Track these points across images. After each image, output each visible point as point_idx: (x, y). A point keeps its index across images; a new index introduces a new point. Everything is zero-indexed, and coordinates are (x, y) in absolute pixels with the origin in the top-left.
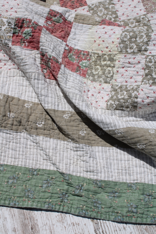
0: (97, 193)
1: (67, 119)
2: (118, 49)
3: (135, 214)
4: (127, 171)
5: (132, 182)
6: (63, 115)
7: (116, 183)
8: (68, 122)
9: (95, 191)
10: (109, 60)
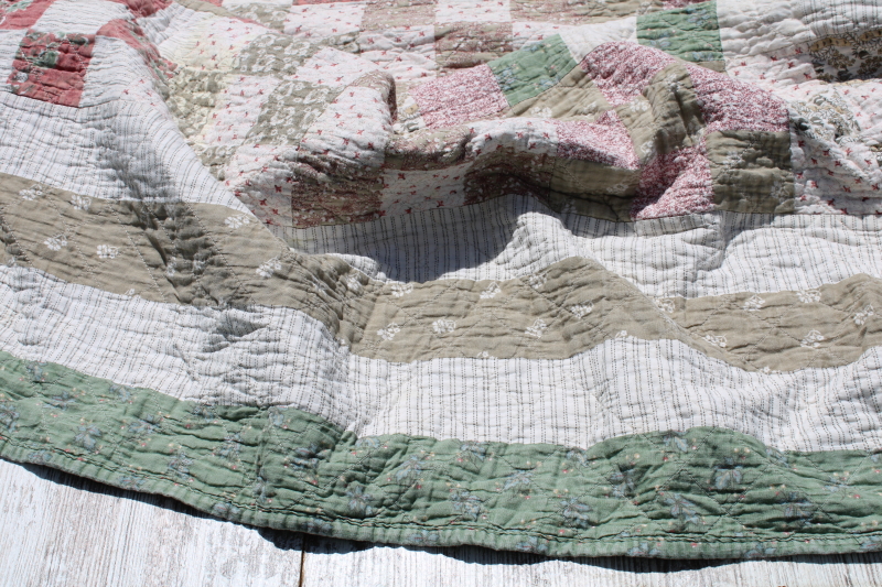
0: (22, 394)
1: (28, 202)
2: (233, 63)
3: (86, 452)
4: (129, 359)
5: (128, 384)
6: (22, 189)
7: (81, 379)
8: (26, 208)
9: (18, 386)
10: (210, 90)
